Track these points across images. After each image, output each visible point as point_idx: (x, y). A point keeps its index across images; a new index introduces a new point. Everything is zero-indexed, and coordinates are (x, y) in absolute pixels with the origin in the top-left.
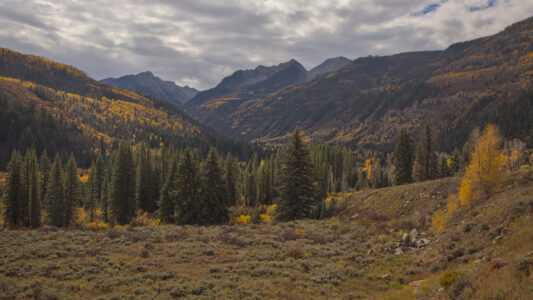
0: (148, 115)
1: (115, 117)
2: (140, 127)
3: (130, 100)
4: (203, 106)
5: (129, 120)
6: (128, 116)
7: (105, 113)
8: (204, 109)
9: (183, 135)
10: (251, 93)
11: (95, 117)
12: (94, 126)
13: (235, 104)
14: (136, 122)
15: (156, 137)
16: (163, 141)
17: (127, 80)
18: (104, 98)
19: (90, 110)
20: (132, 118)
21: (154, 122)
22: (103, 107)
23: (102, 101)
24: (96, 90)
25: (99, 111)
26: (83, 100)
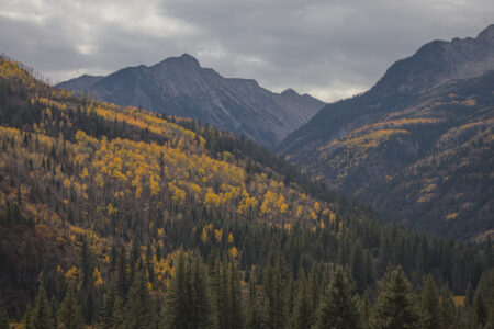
0: (194, 176)
1: (111, 184)
2: (176, 209)
3: (145, 136)
4: (335, 142)
5: (147, 190)
6: (144, 179)
7: (85, 173)
8: (339, 151)
9: (288, 226)
10: (471, 103)
11: (59, 184)
12: (58, 208)
13: (424, 137)
14: (165, 193)
15: (219, 234)
16: (236, 243)
17: (129, 82)
18: (80, 134)
19: (46, 166)
20: (154, 185)
21: (211, 195)
22: (80, 158)
23: (75, 142)
24: (55, 111)
25: (70, 170)
26: (26, 142)
